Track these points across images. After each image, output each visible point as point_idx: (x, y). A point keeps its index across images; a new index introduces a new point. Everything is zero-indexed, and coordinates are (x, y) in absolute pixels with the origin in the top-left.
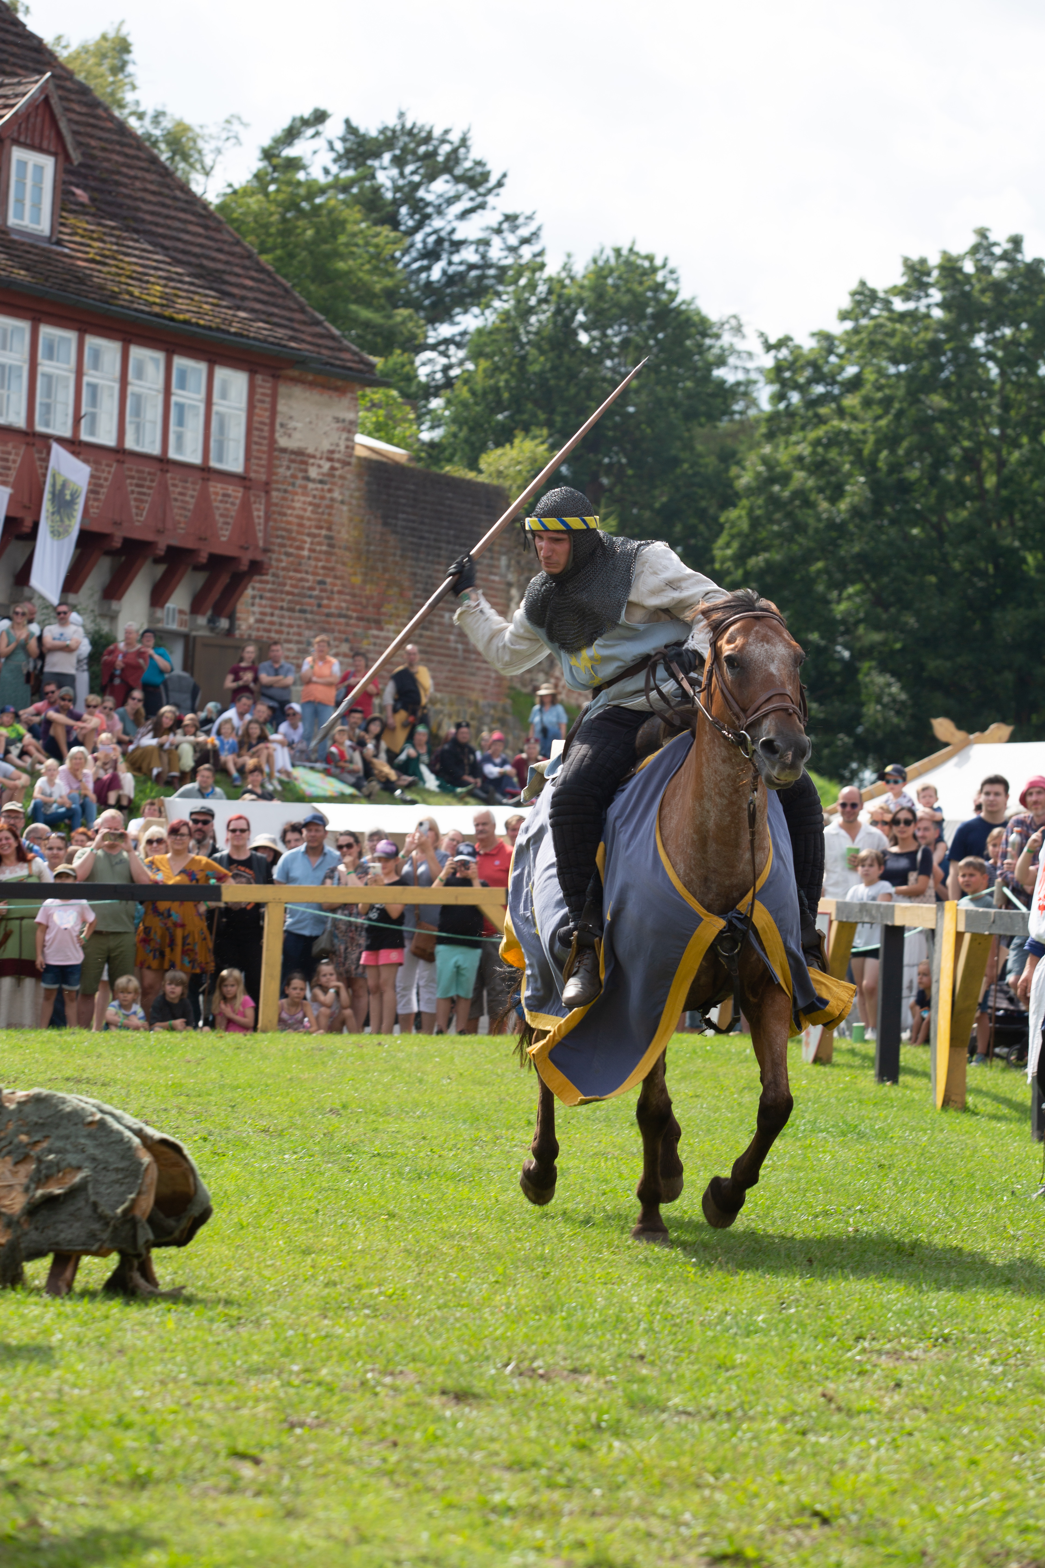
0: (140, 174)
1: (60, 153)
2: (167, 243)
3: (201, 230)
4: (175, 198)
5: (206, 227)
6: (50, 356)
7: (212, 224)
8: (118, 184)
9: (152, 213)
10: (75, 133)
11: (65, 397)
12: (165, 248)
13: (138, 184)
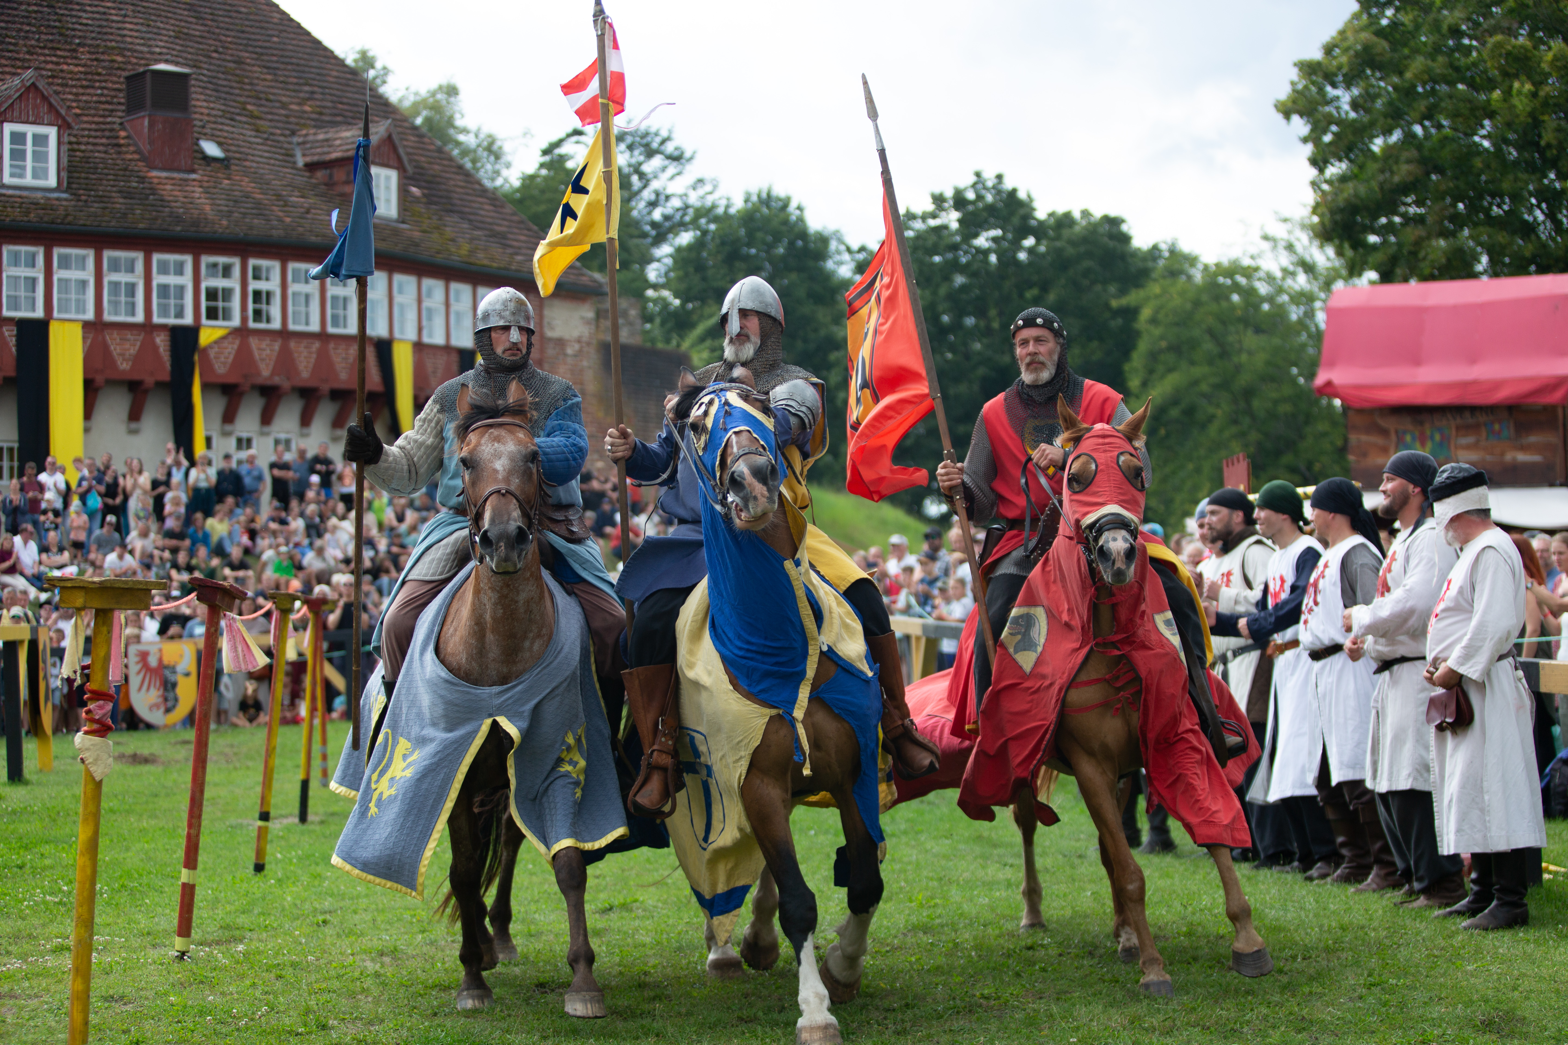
0: (452, 176)
1: (400, 167)
2: (472, 217)
3: (491, 208)
4: (474, 190)
5: (495, 206)
6: (401, 292)
7: (498, 203)
8: (439, 183)
9: (461, 200)
10: (408, 154)
11: (411, 316)
12: (470, 221)
13: (452, 183)
